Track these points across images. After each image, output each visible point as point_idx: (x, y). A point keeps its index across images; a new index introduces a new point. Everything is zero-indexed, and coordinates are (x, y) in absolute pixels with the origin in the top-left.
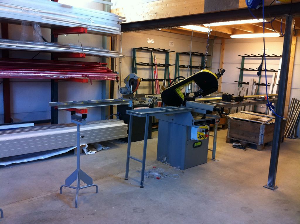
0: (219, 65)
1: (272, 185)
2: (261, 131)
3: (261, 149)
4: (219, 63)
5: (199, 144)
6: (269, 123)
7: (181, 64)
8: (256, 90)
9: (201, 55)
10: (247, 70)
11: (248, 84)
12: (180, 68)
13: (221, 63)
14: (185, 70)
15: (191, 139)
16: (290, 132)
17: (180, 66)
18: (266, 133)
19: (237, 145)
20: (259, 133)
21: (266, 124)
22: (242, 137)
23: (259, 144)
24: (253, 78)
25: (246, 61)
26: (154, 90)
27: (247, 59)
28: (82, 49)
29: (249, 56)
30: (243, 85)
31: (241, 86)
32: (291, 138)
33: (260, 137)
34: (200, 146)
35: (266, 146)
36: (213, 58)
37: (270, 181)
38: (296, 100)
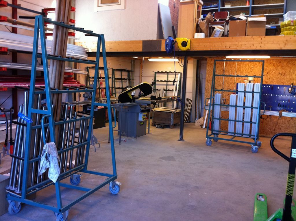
0: (140, 78)
1: (181, 139)
2: (171, 117)
3: (172, 127)
4: (139, 76)
5: (142, 123)
6: (175, 112)
7: (116, 77)
8: (165, 94)
9: (128, 71)
10: (158, 81)
11: (160, 90)
12: (115, 80)
13: (141, 76)
14: (118, 81)
15: (139, 120)
16: (186, 119)
17: (115, 79)
18: (174, 118)
19: (159, 126)
20: (171, 118)
21: (174, 113)
22: (161, 122)
23: (171, 124)
24: (163, 86)
25: (157, 75)
26: (101, 95)
27: (157, 74)
28: (72, 70)
29: (159, 72)
30: (156, 91)
31: (155, 92)
32: (188, 122)
33: (171, 120)
34: (143, 125)
35: (175, 126)
36: (135, 73)
37: (180, 137)
38: (189, 99)
